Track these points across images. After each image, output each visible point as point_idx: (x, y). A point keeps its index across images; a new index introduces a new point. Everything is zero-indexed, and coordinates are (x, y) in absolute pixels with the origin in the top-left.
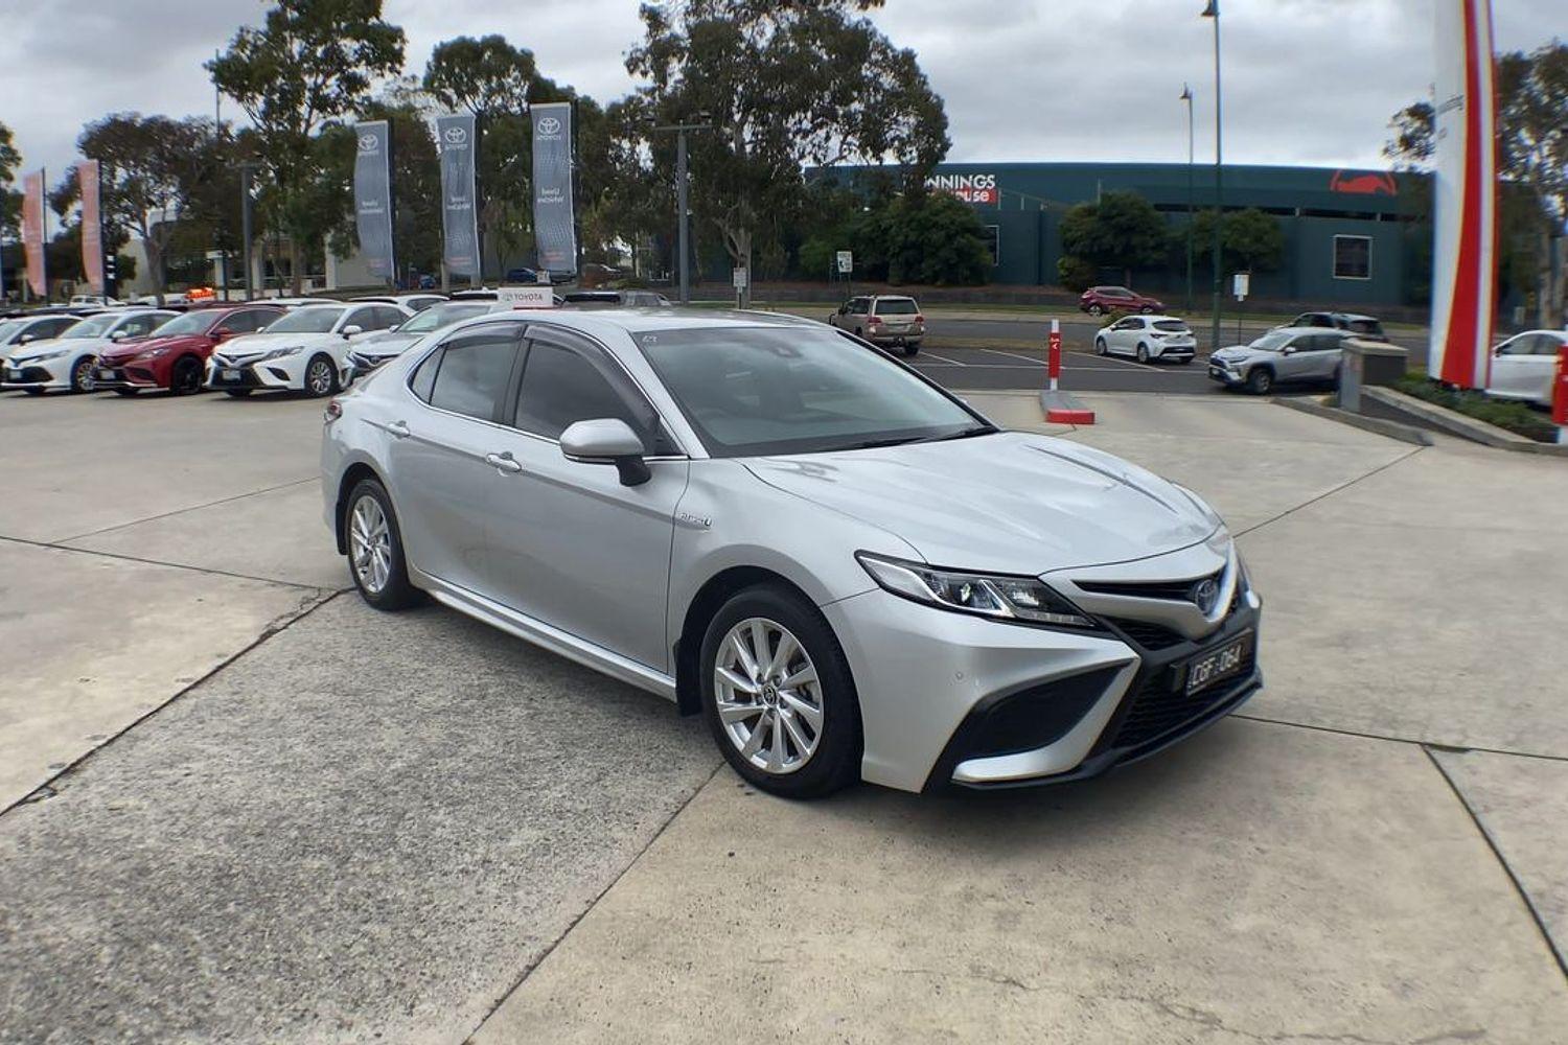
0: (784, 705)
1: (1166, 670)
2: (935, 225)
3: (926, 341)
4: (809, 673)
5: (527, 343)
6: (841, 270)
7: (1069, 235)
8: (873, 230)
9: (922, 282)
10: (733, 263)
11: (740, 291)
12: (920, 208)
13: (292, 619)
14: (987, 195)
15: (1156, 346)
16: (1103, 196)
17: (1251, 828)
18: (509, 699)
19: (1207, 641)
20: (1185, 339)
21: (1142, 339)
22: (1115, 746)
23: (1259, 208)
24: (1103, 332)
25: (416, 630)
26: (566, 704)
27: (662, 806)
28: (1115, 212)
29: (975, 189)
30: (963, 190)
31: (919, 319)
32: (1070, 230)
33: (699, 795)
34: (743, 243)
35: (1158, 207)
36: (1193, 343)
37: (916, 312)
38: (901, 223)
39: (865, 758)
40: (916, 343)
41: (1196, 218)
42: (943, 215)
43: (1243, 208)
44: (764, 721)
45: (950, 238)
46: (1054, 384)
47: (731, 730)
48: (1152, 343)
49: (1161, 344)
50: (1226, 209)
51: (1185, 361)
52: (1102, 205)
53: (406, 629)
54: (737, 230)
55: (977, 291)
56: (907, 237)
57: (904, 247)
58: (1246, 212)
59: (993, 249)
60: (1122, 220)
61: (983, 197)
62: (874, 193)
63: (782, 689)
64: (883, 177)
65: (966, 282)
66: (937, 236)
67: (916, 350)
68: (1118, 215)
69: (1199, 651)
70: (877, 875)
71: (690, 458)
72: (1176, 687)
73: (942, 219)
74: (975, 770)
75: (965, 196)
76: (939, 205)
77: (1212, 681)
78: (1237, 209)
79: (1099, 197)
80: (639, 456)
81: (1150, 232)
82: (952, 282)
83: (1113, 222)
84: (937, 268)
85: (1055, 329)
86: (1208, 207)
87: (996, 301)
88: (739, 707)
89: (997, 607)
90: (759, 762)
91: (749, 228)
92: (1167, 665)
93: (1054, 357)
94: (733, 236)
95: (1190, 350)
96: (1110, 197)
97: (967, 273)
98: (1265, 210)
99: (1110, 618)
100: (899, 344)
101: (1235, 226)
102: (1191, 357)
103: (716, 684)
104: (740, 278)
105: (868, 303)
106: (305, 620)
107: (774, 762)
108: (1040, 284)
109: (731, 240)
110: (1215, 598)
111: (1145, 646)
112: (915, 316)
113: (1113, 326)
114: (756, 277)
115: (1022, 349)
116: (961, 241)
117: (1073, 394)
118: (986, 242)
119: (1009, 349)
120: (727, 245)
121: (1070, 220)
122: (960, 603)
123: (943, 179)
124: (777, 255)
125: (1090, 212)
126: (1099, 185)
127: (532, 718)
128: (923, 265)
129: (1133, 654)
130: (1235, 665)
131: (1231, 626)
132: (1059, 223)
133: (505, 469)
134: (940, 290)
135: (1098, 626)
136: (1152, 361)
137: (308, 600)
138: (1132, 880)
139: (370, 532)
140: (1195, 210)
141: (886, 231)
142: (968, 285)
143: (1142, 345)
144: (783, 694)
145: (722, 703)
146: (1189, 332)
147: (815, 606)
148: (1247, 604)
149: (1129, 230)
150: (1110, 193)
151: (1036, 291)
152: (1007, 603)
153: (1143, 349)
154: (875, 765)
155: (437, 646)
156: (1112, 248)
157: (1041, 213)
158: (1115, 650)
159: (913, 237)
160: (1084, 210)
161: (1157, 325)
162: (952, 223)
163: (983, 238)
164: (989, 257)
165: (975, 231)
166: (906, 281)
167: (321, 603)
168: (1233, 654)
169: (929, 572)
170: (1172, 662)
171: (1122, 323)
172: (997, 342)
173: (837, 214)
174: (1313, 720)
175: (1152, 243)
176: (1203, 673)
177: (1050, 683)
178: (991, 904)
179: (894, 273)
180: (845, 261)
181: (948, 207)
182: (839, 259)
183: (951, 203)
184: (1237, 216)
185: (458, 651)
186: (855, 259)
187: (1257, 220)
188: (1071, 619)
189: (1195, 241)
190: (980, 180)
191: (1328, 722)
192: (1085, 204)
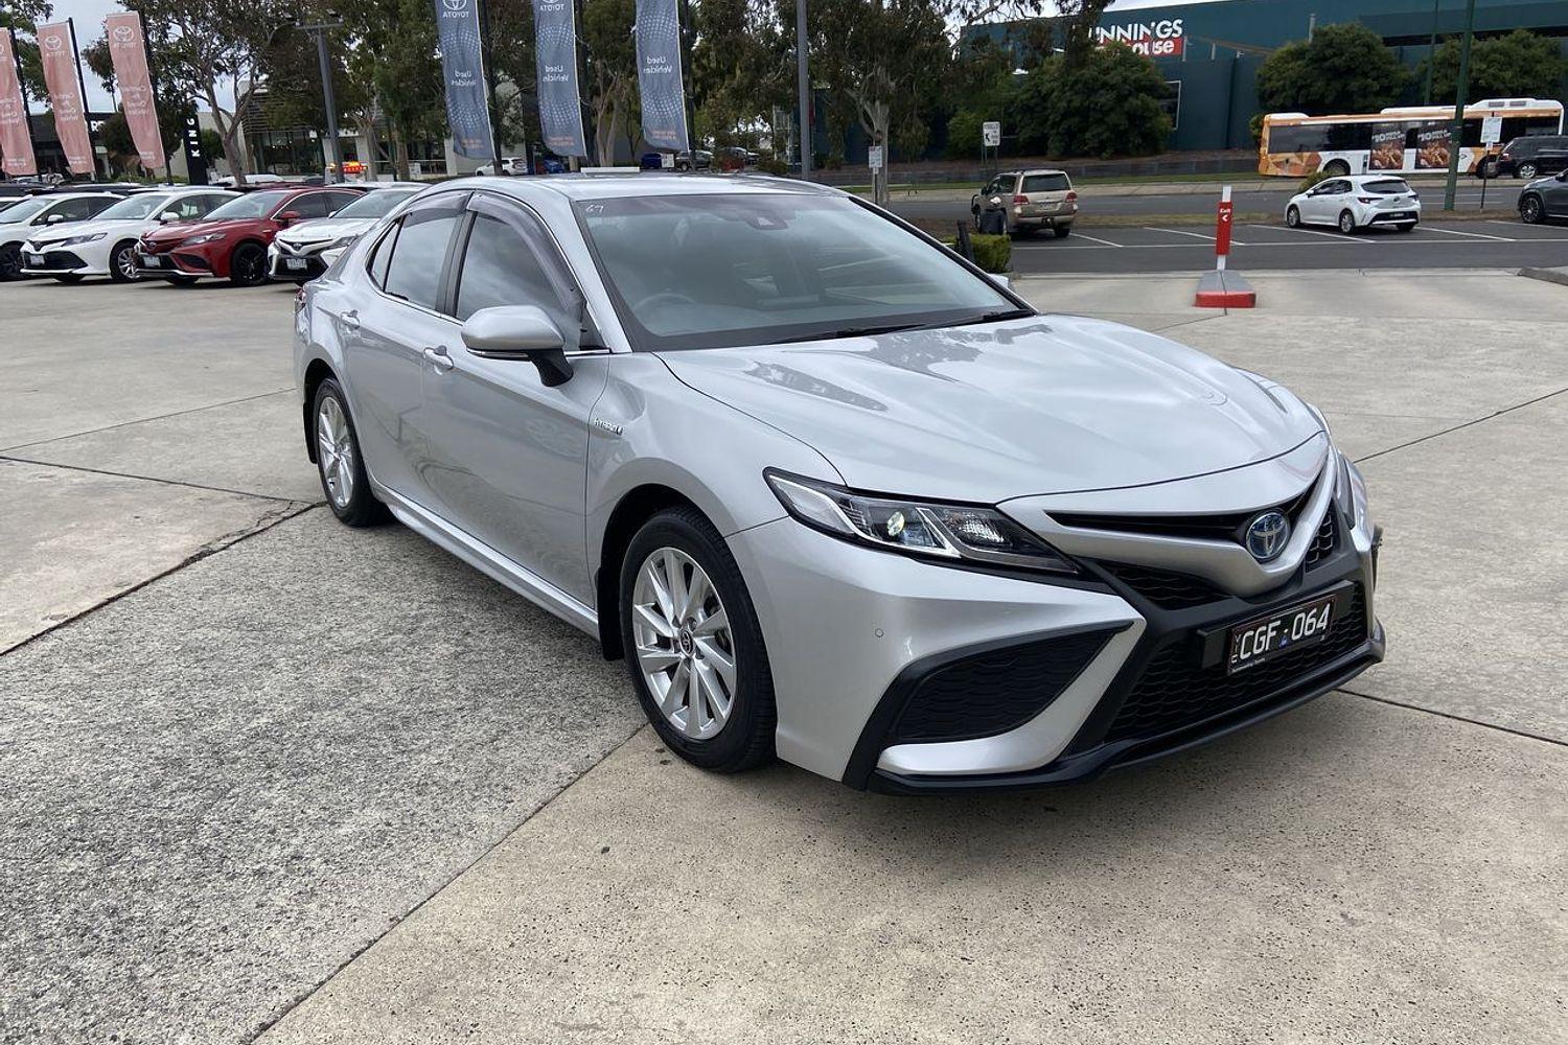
0: (701, 656)
1: (1191, 639)
2: (1104, 85)
3: (1080, 221)
4: (721, 618)
5: (470, 215)
6: (987, 144)
7: (1268, 86)
8: (1032, 98)
9: (1085, 155)
10: (870, 142)
11: (875, 172)
12: (1082, 64)
13: (240, 537)
14: (1172, 45)
15: (1365, 213)
16: (1316, 34)
17: (1341, 877)
18: (442, 633)
19: (1269, 599)
20: (1406, 202)
21: (1348, 204)
22: (1111, 737)
23: (1530, 30)
24: (1295, 200)
25: (378, 549)
26: (506, 639)
27: (551, 777)
28: (1328, 52)
29: (1157, 39)
30: (1143, 42)
31: (1072, 196)
32: (1270, 80)
33: (608, 760)
34: (879, 117)
35: (1388, 42)
36: (1416, 206)
37: (1069, 189)
38: (1064, 85)
39: (777, 730)
40: (1068, 223)
41: (1439, 51)
42: (1113, 73)
43: (1507, 33)
44: (681, 673)
45: (1121, 99)
46: (1221, 262)
47: (651, 680)
48: (1360, 209)
49: (1372, 209)
50: (1480, 36)
51: (1405, 229)
52: (1313, 46)
53: (366, 549)
54: (873, 102)
55: (1147, 161)
56: (1070, 101)
57: (1066, 115)
58: (1513, 37)
59: (1172, 110)
60: (1337, 61)
61: (1167, 48)
62: (1027, 51)
63: (698, 635)
64: (1040, 30)
65: (1138, 151)
66: (1104, 98)
67: (1068, 231)
68: (1335, 55)
69: (1255, 611)
70: (774, 894)
71: (611, 353)
72: (1210, 659)
73: (1114, 78)
74: (908, 758)
75: (1144, 49)
76: (1109, 62)
77: (1275, 655)
78: (1497, 34)
79: (1311, 36)
80: (559, 350)
81: (1374, 74)
82: (1120, 153)
83: (1327, 64)
84: (1104, 136)
85: (1226, 198)
86: (1458, 36)
87: (1172, 171)
88: (660, 653)
89: (940, 546)
90: (678, 721)
91: (886, 100)
92: (1192, 631)
93: (1224, 232)
94: (869, 112)
95: (1413, 214)
96: (1326, 33)
97: (1139, 141)
98: (1538, 32)
99: (1102, 563)
100: (1048, 226)
101: (1493, 56)
102: (1412, 224)
103: (635, 624)
104: (876, 158)
105: (1012, 181)
106: (253, 540)
107: (692, 723)
108: (1228, 147)
109: (865, 113)
110: (1282, 540)
111: (1158, 603)
112: (1067, 192)
113: (1310, 191)
114: (894, 157)
115: (1192, 225)
116: (1134, 102)
117: (1243, 274)
118: (1165, 102)
119: (1176, 225)
120: (862, 121)
121: (1270, 68)
122: (887, 538)
123: (1120, 30)
124: (918, 130)
125: (1298, 54)
126: (1312, 20)
127: (456, 657)
128: (1088, 135)
129: (1132, 614)
130: (1319, 632)
131: (1311, 579)
132: (1258, 71)
133: (441, 366)
134: (1105, 163)
135: (1083, 573)
136: (1358, 231)
137: (271, 514)
138: (1128, 939)
139: (335, 439)
140: (1440, 40)
141: (1045, 98)
142: (1139, 156)
143: (1347, 212)
144: (698, 641)
145: (642, 647)
146: (1412, 193)
147: (719, 534)
148: (1350, 543)
149: (1350, 71)
150: (1326, 29)
151: (1220, 156)
152: (952, 541)
153: (1346, 218)
154: (789, 739)
155: (392, 569)
156: (1323, 96)
157: (1236, 60)
158: (1107, 608)
159: (1077, 103)
160: (1290, 53)
161: (1368, 186)
162: (1125, 80)
163: (1160, 97)
164: (1165, 119)
165: (1152, 89)
166: (1067, 153)
167: (285, 518)
168: (1317, 616)
169: (848, 496)
170: (1203, 626)
171: (1324, 187)
172: (1163, 219)
173: (984, 79)
174: (1479, 710)
175: (1376, 87)
176: (1259, 641)
177: (1000, 650)
178: (912, 954)
179: (1054, 145)
180: (992, 133)
181: (1121, 62)
182: (985, 131)
183: (1123, 55)
184: (1502, 43)
185: (415, 574)
186: (1004, 132)
187: (1528, 46)
188: (1040, 563)
189: (1435, 80)
190: (1165, 26)
191: (1505, 717)
192: (1290, 46)
